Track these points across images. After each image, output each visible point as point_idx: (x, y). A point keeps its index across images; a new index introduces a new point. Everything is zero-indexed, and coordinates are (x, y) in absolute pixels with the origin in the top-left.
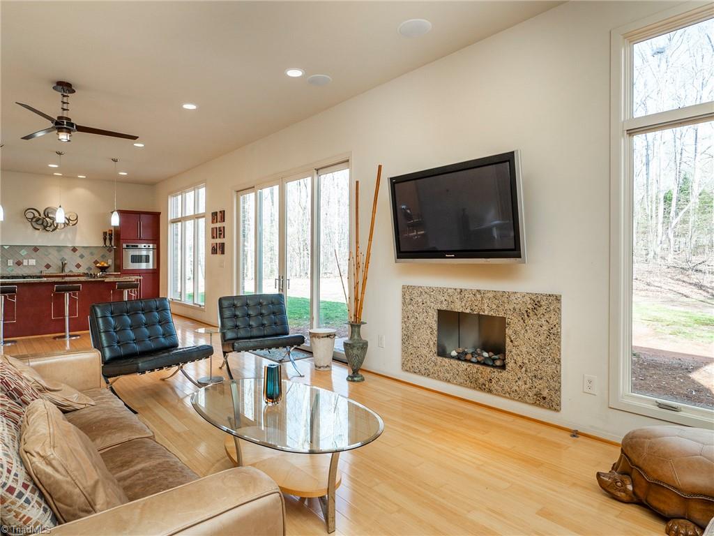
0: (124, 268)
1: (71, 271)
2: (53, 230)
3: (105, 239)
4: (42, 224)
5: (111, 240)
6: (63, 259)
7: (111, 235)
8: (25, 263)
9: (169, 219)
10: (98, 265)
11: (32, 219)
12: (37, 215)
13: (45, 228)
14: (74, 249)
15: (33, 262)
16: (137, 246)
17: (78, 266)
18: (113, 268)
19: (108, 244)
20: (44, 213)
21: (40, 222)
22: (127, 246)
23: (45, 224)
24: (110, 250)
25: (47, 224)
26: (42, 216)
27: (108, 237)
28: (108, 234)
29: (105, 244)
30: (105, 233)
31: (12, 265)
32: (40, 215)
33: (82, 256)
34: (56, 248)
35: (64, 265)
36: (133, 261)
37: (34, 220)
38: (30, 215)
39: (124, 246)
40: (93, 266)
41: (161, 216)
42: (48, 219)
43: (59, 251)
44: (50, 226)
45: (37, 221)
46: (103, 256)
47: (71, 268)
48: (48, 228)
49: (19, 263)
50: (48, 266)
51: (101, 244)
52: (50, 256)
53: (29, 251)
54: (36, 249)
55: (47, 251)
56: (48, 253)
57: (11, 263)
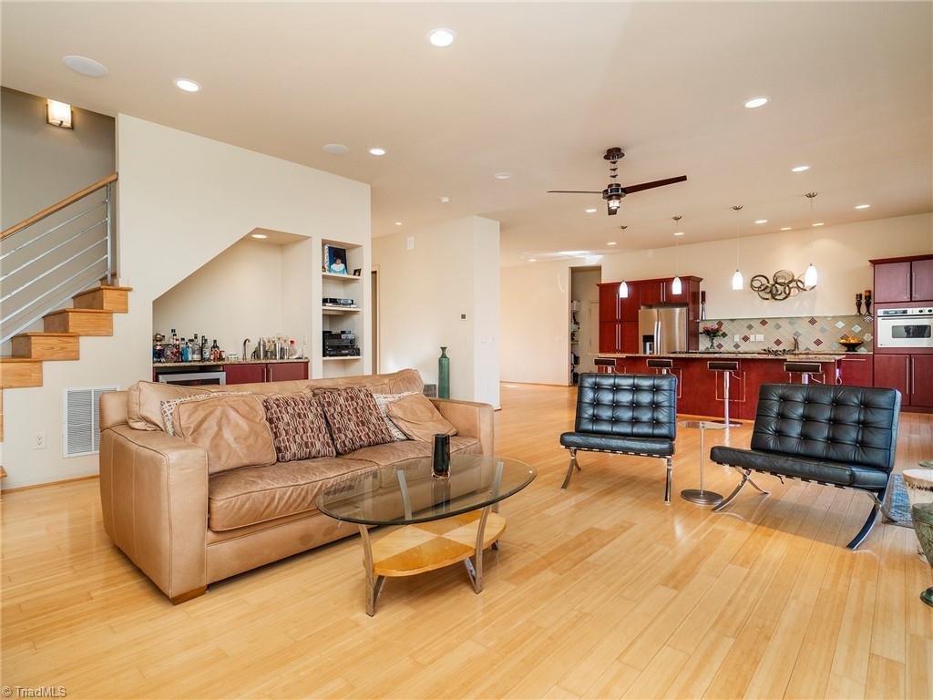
0: (879, 346)
1: (807, 349)
2: (784, 299)
3: (859, 305)
4: (771, 292)
5: (869, 304)
6: (797, 334)
7: (868, 297)
8: (752, 338)
10: (843, 340)
11: (759, 288)
12: (764, 281)
13: (773, 297)
14: (813, 321)
15: (760, 337)
16: (905, 312)
17: (818, 343)
18: (871, 345)
19: (864, 311)
20: (774, 279)
21: (768, 290)
22: (885, 313)
23: (774, 292)
25: (777, 291)
26: (772, 283)
27: (863, 301)
28: (863, 297)
29: (859, 311)
30: (859, 297)
31: (738, 340)
32: (768, 282)
33: (823, 330)
34: (788, 320)
35: (797, 342)
37: (762, 288)
38: (756, 284)
40: (838, 342)
42: (778, 286)
43: (791, 324)
44: (781, 294)
45: (765, 289)
47: (806, 343)
48: (777, 297)
49: (746, 339)
50: (778, 342)
51: (854, 311)
52: (780, 330)
53: (756, 325)
54: (764, 322)
55: (778, 325)
56: (778, 327)
57: (737, 338)
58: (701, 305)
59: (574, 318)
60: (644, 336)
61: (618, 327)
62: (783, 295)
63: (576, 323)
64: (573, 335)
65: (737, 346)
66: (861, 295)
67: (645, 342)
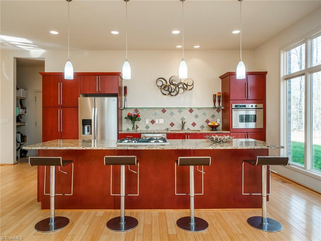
1: (188, 129)
2: (176, 95)
3: (215, 101)
4: (168, 90)
5: (219, 101)
6: (183, 119)
7: (219, 97)
8: (157, 122)
9: (282, 75)
10: (210, 124)
11: (161, 86)
12: (164, 83)
13: (170, 93)
14: (191, 111)
15: (162, 121)
16: (245, 106)
17: (194, 124)
18: (221, 126)
19: (217, 105)
20: (170, 81)
21: (167, 89)
22: (236, 106)
23: (170, 90)
24: (218, 110)
25: (172, 89)
26: (168, 83)
27: (217, 99)
28: (217, 97)
29: (215, 105)
30: (215, 96)
31: (148, 123)
32: (167, 83)
33: (196, 116)
34: (178, 109)
35: (183, 124)
36: (242, 120)
37: (163, 87)
38: (160, 84)
39: (234, 106)
40: (205, 125)
41: (267, 76)
42: (172, 86)
43: (180, 112)
44: (174, 91)
45: (164, 88)
46: (213, 116)
47: (188, 126)
48: (172, 94)
49: (153, 122)
50: (172, 125)
51: (212, 105)
52: (174, 116)
53: (159, 112)
54: (164, 111)
55: (172, 112)
56: (172, 114)
57: (148, 122)
58: (123, 97)
59: (21, 103)
60: (83, 120)
61: (60, 112)
62: (175, 93)
63: (23, 107)
64: (18, 118)
65: (147, 127)
66: (216, 95)
67: (84, 125)
